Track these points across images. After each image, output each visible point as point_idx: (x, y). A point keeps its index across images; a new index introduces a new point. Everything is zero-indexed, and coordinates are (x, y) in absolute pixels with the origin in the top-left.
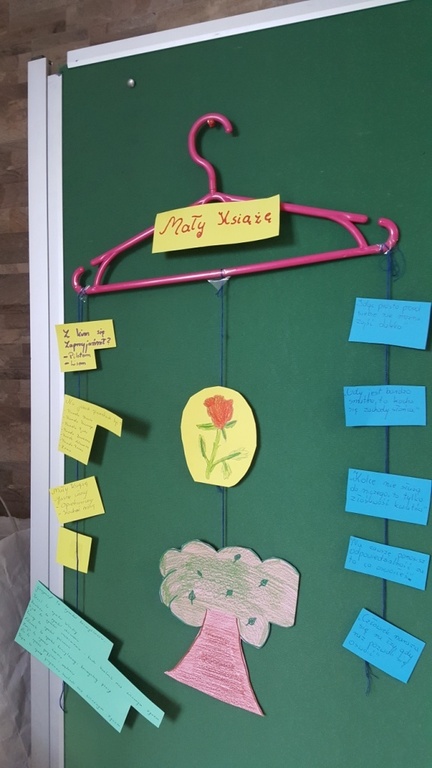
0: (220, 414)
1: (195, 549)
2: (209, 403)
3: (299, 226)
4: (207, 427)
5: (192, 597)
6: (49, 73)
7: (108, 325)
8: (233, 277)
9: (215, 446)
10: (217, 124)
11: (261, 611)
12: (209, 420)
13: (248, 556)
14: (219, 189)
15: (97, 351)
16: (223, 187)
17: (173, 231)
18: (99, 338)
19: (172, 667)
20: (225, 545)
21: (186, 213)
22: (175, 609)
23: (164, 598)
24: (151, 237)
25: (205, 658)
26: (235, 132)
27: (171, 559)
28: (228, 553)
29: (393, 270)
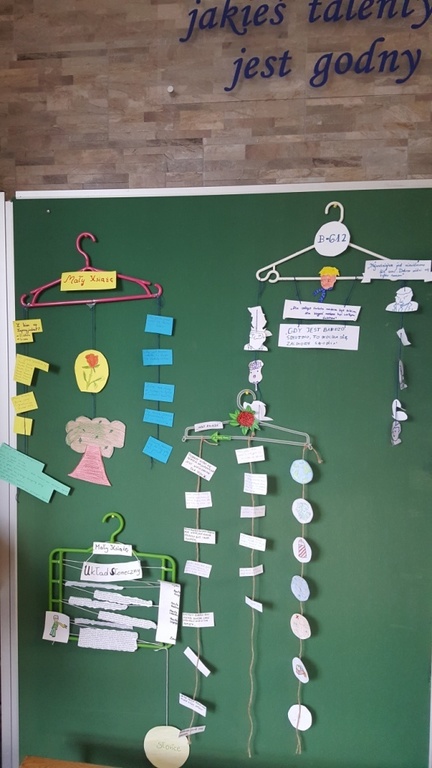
0: (93, 362)
1: (82, 420)
2: (87, 357)
3: (125, 284)
4: (87, 367)
5: (80, 440)
6: (6, 200)
7: (38, 322)
8: (97, 303)
9: (90, 375)
10: (89, 237)
11: (110, 443)
12: (87, 364)
13: (105, 421)
14: (90, 265)
15: (33, 334)
16: (92, 265)
17: (71, 281)
18: (34, 327)
19: (71, 472)
20: (95, 417)
21: (76, 274)
22: (73, 447)
23: (68, 442)
24: (60, 283)
25: (86, 466)
26: (97, 241)
27: (71, 425)
28: (96, 421)
29: (161, 304)
